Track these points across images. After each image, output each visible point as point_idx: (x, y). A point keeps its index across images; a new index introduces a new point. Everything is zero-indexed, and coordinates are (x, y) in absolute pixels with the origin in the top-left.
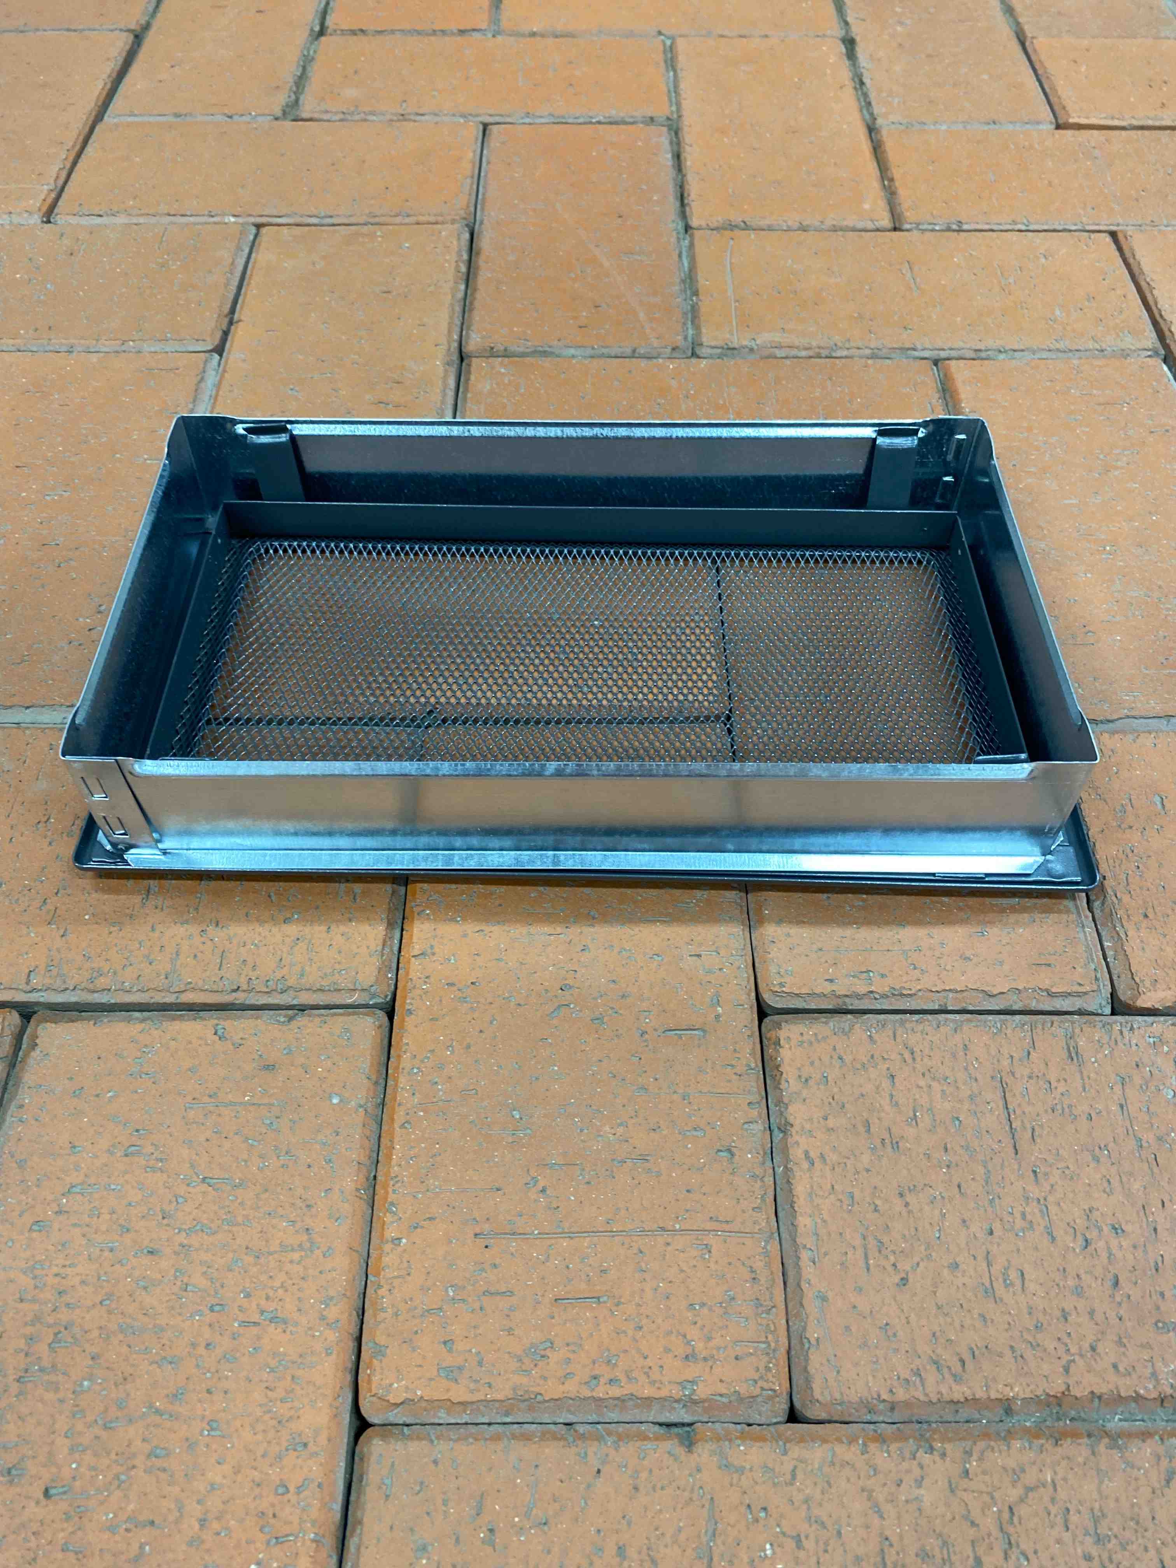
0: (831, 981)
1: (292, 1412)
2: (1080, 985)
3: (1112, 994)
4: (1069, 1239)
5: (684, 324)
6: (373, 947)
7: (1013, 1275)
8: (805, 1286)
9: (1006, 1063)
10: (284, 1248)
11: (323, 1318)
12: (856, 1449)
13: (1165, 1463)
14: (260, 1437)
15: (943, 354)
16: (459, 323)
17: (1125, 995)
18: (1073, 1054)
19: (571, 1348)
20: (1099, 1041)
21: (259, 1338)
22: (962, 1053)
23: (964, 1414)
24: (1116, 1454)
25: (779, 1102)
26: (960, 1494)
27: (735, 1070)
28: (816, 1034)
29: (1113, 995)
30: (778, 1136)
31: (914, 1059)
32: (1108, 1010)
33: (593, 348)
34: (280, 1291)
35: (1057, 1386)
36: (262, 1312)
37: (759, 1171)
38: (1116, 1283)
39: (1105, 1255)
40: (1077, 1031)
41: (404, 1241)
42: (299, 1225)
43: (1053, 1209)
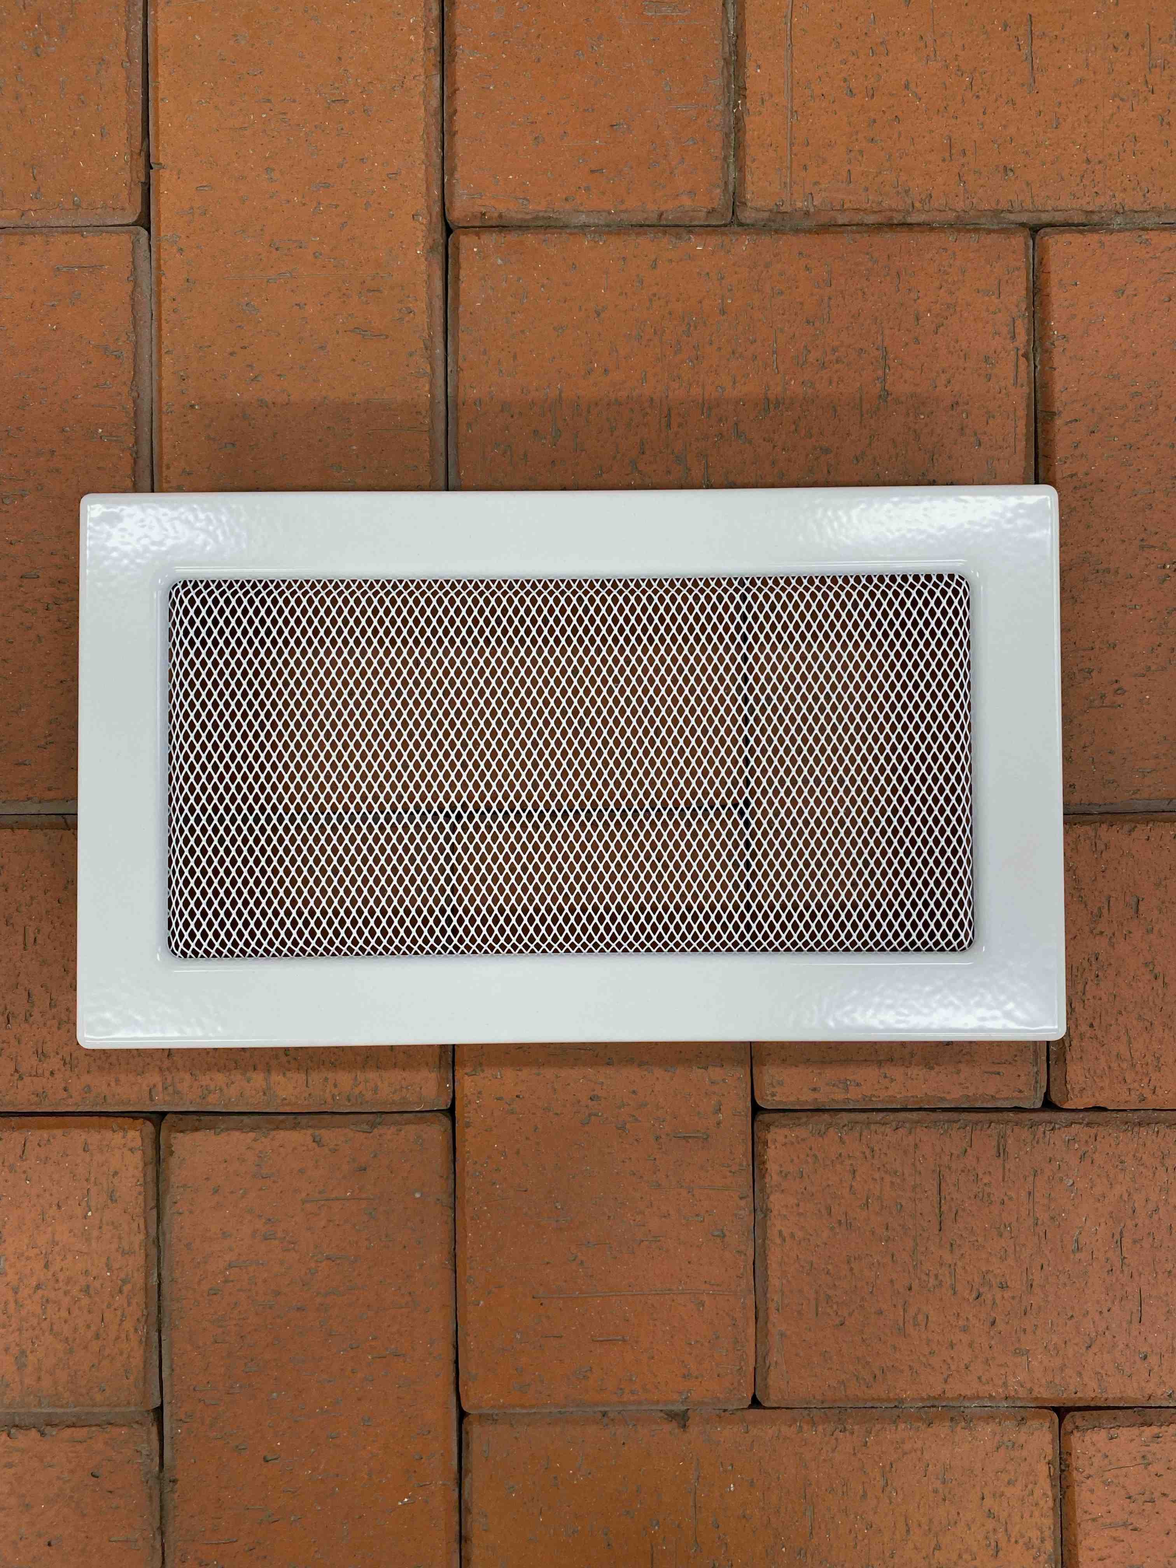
0: (814, 1090)
1: (417, 1413)
2: (1020, 1091)
4: (966, 1294)
5: (725, 158)
7: (921, 1317)
8: (770, 1326)
9: (946, 1159)
12: (794, 1429)
13: (998, 1437)
15: (1045, 218)
16: (439, 161)
17: (1055, 1097)
18: (1001, 1152)
19: (604, 1371)
20: (1024, 1140)
21: (387, 1366)
22: (912, 1151)
23: (869, 1404)
24: (967, 1432)
25: (762, 1190)
26: (859, 1455)
27: (730, 1169)
28: (797, 1137)
29: (1047, 1094)
30: (760, 1216)
31: (873, 1156)
32: (1039, 1105)
33: (609, 213)
34: (397, 1335)
35: (938, 1390)
37: (743, 1248)
38: (993, 1323)
39: (989, 1302)
40: (1009, 1132)
41: (481, 1302)
42: (403, 1290)
43: (959, 1270)
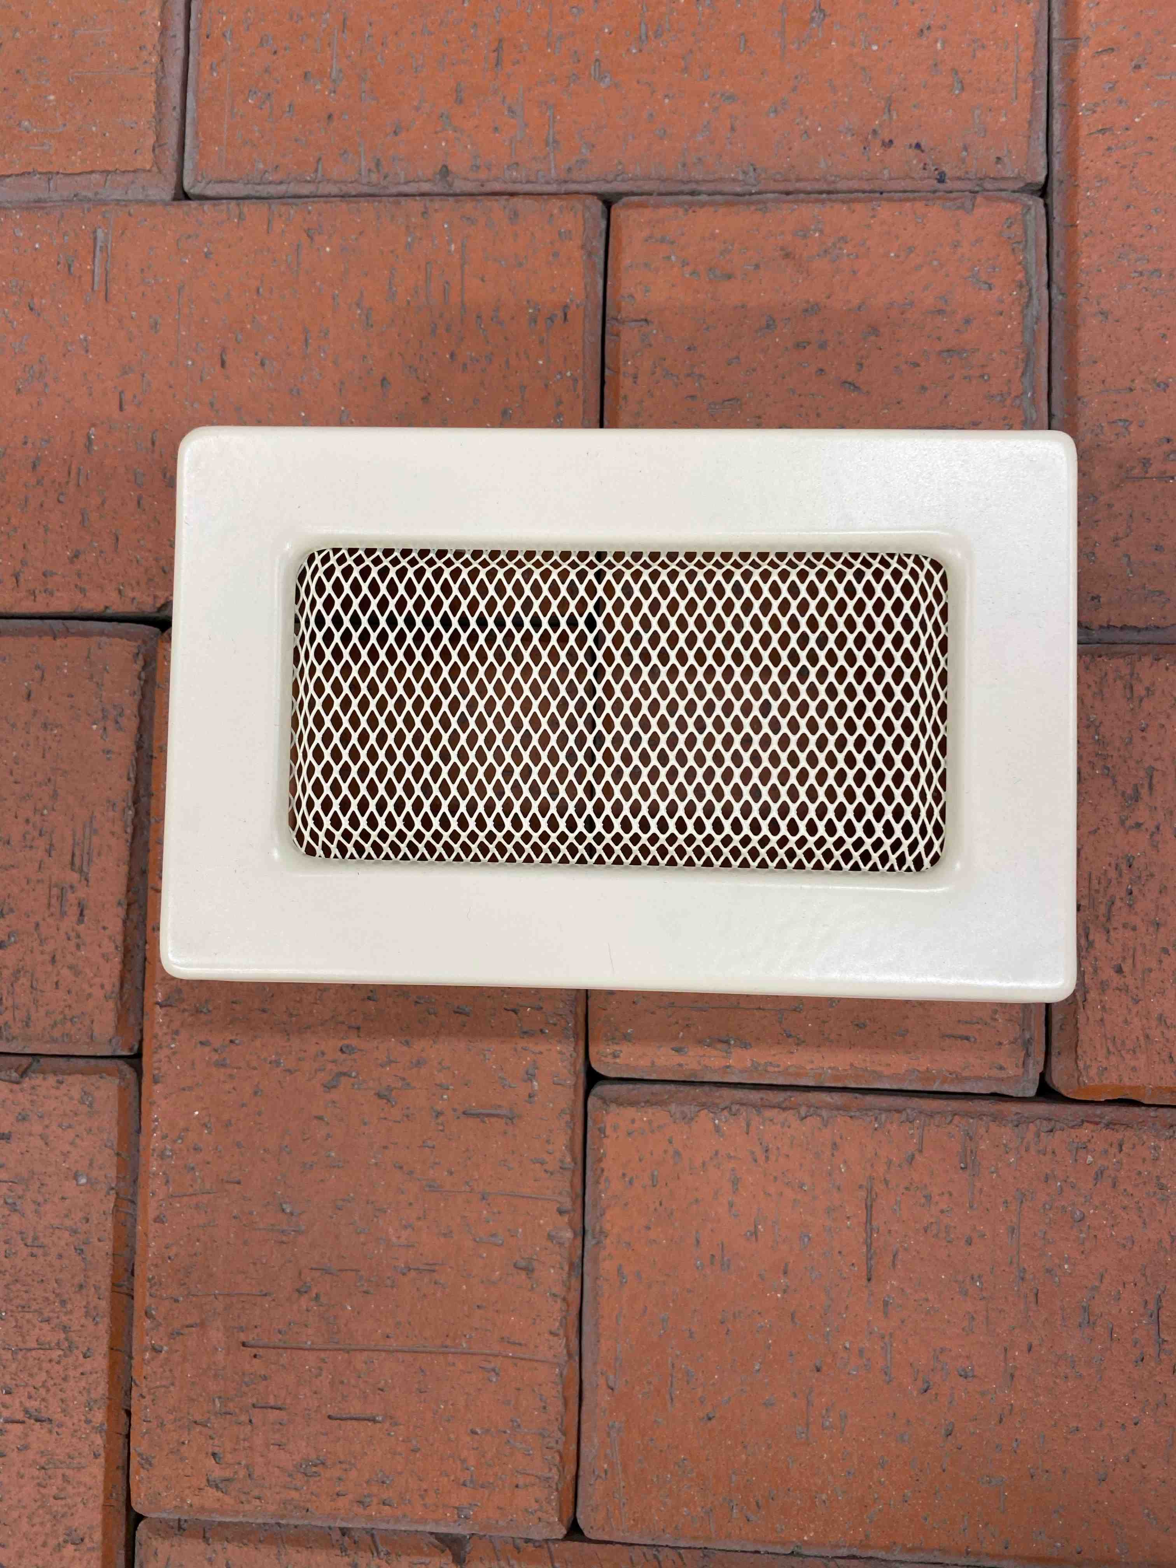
1: (66, 1509)
2: (1001, 1068)
3: (1042, 1075)
4: (907, 1381)
6: (108, 987)
9: (881, 1168)
10: (42, 1346)
11: (88, 1422)
14: (37, 1528)
17: (1057, 1080)
18: (969, 1160)
19: (344, 1466)
20: (1005, 1145)
21: (26, 1435)
22: (828, 1153)
25: (597, 1203)
27: (546, 1167)
28: (650, 1122)
29: (1045, 1075)
31: (767, 1158)
32: (1032, 1092)
34: (42, 1391)
36: (26, 1411)
39: (945, 1400)
41: (165, 1348)
42: (55, 1321)
